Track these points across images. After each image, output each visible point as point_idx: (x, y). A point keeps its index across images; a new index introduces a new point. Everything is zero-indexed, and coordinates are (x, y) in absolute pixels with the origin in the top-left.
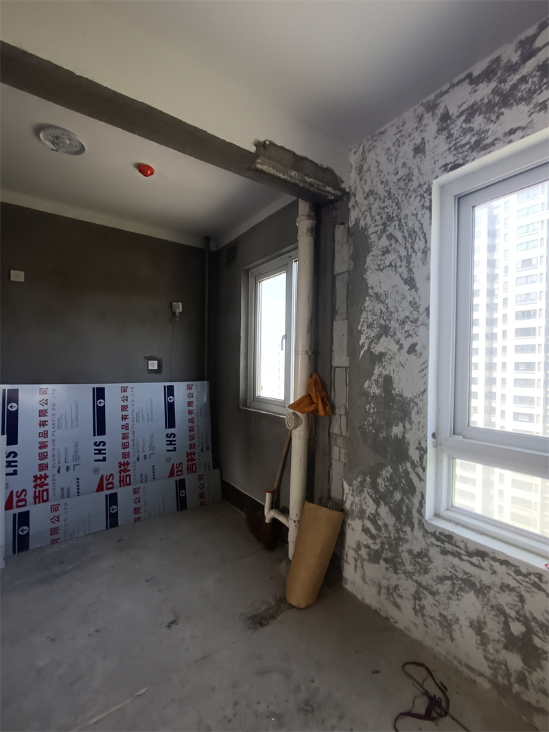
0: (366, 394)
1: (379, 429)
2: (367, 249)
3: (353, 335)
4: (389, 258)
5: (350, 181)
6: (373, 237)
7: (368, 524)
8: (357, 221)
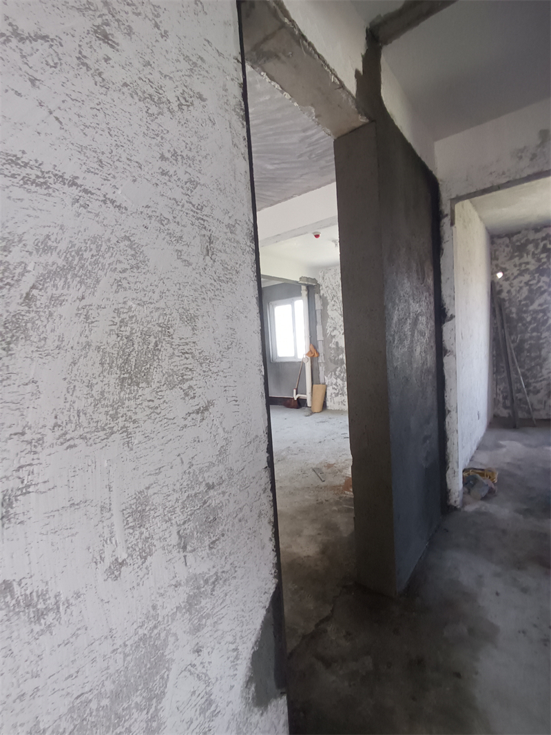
0: (330, 348)
1: (335, 358)
2: (328, 304)
3: (324, 330)
4: (335, 308)
5: (320, 281)
6: (329, 301)
7: (334, 386)
8: (323, 294)
